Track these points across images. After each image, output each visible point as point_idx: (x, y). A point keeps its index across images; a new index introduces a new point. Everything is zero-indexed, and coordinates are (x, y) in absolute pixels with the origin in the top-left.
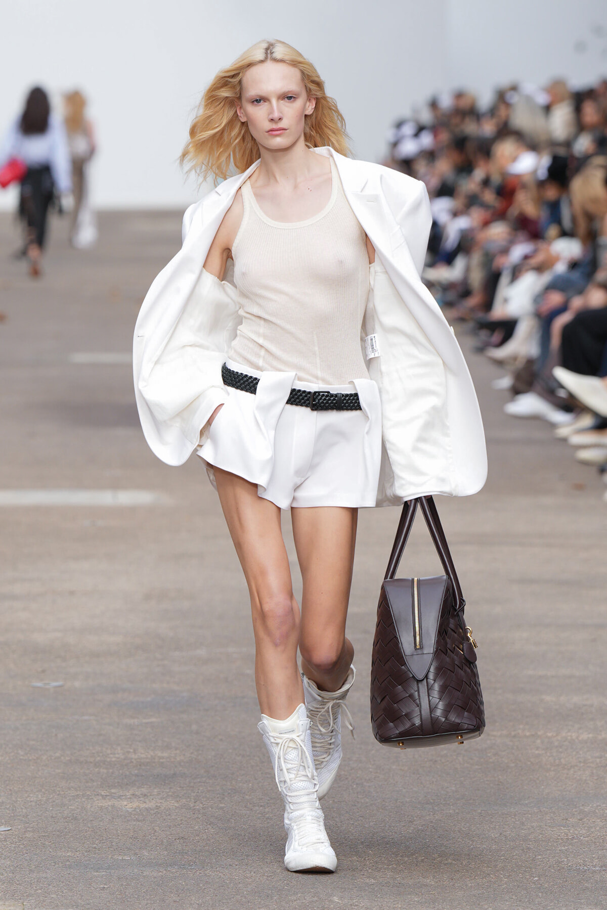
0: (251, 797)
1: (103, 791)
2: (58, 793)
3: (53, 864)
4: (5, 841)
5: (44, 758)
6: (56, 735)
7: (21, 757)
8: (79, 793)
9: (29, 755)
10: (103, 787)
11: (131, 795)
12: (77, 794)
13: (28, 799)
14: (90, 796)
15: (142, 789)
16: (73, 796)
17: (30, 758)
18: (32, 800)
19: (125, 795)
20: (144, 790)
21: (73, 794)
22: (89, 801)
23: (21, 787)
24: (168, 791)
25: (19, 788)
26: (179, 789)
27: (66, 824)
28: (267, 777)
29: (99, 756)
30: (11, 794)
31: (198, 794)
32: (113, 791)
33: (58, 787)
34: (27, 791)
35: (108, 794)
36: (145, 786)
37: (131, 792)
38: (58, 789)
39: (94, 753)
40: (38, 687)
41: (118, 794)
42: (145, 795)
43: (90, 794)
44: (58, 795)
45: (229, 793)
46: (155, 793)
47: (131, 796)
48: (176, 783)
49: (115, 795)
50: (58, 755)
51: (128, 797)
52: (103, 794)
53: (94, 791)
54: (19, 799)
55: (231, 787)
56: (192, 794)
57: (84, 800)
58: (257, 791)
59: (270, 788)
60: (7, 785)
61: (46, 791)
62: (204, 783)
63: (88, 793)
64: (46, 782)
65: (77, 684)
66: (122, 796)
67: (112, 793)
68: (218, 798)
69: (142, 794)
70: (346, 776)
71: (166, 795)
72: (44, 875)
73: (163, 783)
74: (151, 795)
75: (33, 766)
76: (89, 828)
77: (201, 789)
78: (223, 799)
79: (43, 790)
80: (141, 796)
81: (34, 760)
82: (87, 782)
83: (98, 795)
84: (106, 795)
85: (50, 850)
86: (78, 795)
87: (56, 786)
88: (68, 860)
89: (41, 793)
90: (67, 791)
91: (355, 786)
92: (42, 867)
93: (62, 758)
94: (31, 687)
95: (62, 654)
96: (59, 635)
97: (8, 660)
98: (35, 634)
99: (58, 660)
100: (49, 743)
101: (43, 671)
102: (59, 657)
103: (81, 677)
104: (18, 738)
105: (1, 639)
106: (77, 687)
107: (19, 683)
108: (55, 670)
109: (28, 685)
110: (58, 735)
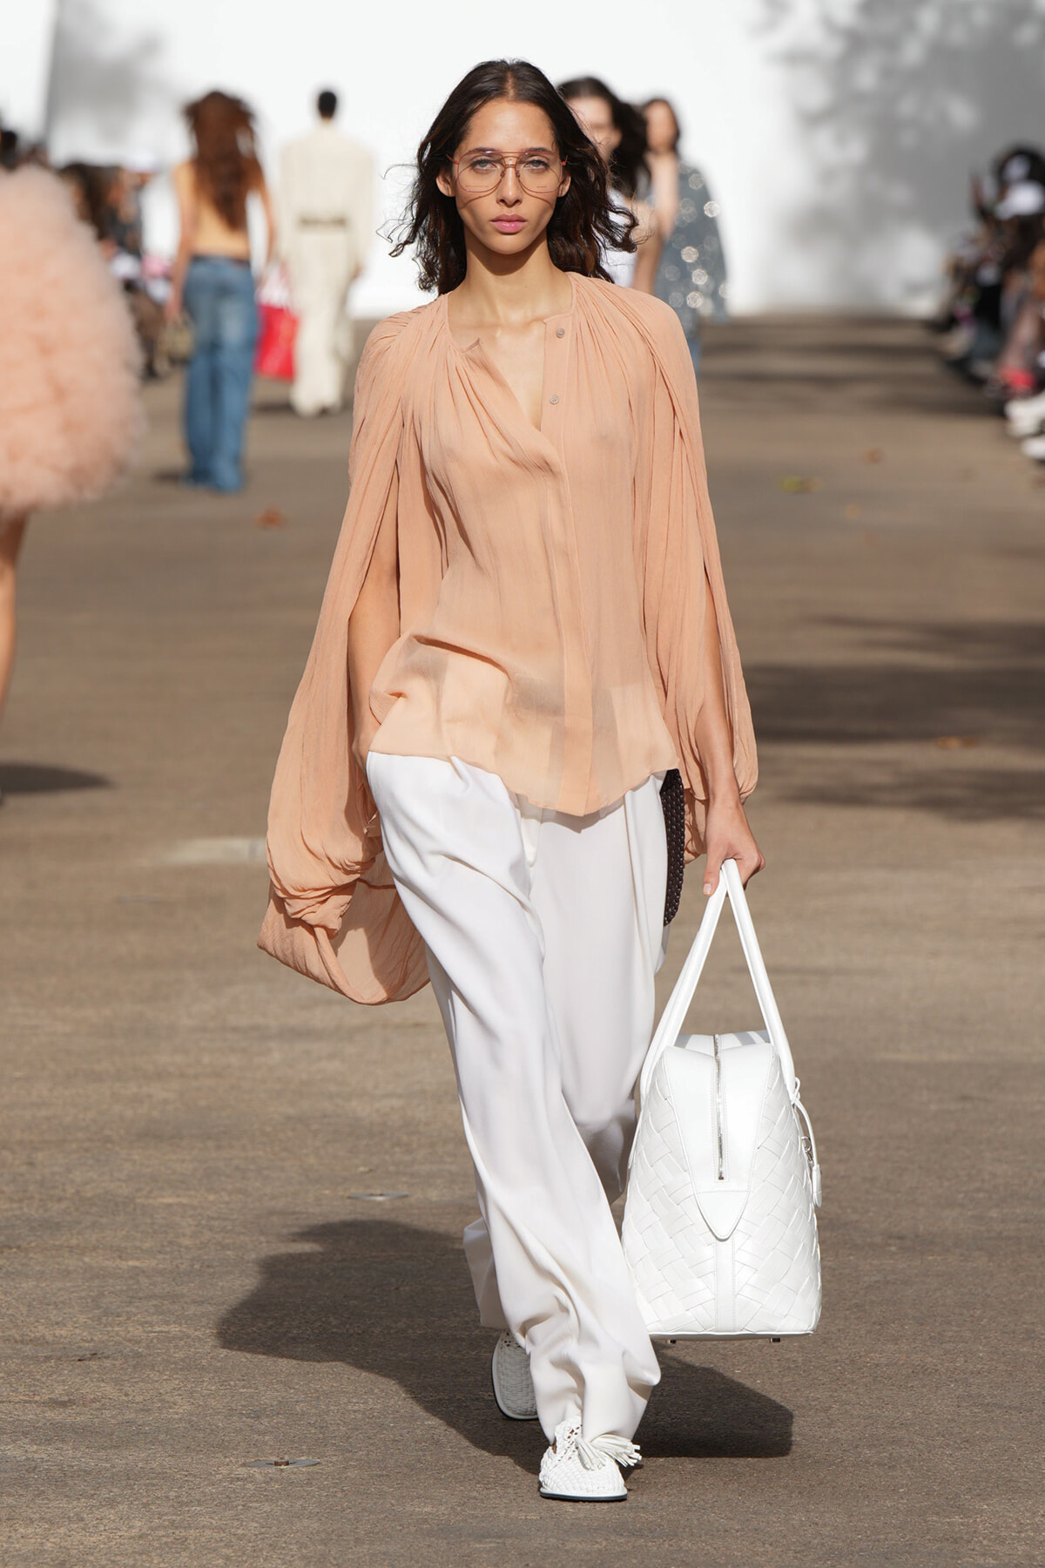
1: (487, 1392)
3: (399, 1528)
4: (309, 1484)
5: (377, 1330)
6: (397, 1289)
7: (334, 1330)
8: (442, 1395)
9: (348, 1326)
12: (438, 1397)
13: (350, 1407)
14: (463, 1401)
16: (431, 1401)
17: (351, 1331)
18: (356, 1408)
22: (461, 1410)
23: (335, 1383)
25: (333, 1385)
27: (420, 1453)
30: (318, 1397)
31: (661, 1398)
34: (348, 1392)
39: (467, 1323)
43: (463, 1398)
45: (719, 1397)
50: (401, 1325)
53: (469, 1392)
54: (332, 1408)
55: (722, 1386)
57: (452, 1409)
60: (309, 1382)
61: (383, 1391)
63: (457, 1397)
65: (434, 1195)
72: (383, 1548)
75: (356, 1345)
76: (462, 1459)
77: (667, 1388)
79: (376, 1391)
81: (358, 1334)
82: (457, 1375)
83: (477, 1399)
85: (393, 1501)
86: (440, 1400)
88: (425, 1521)
90: (420, 1394)
92: (378, 1533)
93: (410, 1331)
94: (348, 1201)
95: (405, 1138)
96: (396, 1103)
97: (305, 1151)
98: (354, 1103)
99: (397, 1149)
100: (385, 1304)
101: (371, 1171)
102: (398, 1144)
103: (439, 1181)
104: (327, 1294)
105: (291, 1111)
106: (434, 1199)
107: (327, 1192)
108: (392, 1168)
109: (342, 1197)
110: (401, 1289)
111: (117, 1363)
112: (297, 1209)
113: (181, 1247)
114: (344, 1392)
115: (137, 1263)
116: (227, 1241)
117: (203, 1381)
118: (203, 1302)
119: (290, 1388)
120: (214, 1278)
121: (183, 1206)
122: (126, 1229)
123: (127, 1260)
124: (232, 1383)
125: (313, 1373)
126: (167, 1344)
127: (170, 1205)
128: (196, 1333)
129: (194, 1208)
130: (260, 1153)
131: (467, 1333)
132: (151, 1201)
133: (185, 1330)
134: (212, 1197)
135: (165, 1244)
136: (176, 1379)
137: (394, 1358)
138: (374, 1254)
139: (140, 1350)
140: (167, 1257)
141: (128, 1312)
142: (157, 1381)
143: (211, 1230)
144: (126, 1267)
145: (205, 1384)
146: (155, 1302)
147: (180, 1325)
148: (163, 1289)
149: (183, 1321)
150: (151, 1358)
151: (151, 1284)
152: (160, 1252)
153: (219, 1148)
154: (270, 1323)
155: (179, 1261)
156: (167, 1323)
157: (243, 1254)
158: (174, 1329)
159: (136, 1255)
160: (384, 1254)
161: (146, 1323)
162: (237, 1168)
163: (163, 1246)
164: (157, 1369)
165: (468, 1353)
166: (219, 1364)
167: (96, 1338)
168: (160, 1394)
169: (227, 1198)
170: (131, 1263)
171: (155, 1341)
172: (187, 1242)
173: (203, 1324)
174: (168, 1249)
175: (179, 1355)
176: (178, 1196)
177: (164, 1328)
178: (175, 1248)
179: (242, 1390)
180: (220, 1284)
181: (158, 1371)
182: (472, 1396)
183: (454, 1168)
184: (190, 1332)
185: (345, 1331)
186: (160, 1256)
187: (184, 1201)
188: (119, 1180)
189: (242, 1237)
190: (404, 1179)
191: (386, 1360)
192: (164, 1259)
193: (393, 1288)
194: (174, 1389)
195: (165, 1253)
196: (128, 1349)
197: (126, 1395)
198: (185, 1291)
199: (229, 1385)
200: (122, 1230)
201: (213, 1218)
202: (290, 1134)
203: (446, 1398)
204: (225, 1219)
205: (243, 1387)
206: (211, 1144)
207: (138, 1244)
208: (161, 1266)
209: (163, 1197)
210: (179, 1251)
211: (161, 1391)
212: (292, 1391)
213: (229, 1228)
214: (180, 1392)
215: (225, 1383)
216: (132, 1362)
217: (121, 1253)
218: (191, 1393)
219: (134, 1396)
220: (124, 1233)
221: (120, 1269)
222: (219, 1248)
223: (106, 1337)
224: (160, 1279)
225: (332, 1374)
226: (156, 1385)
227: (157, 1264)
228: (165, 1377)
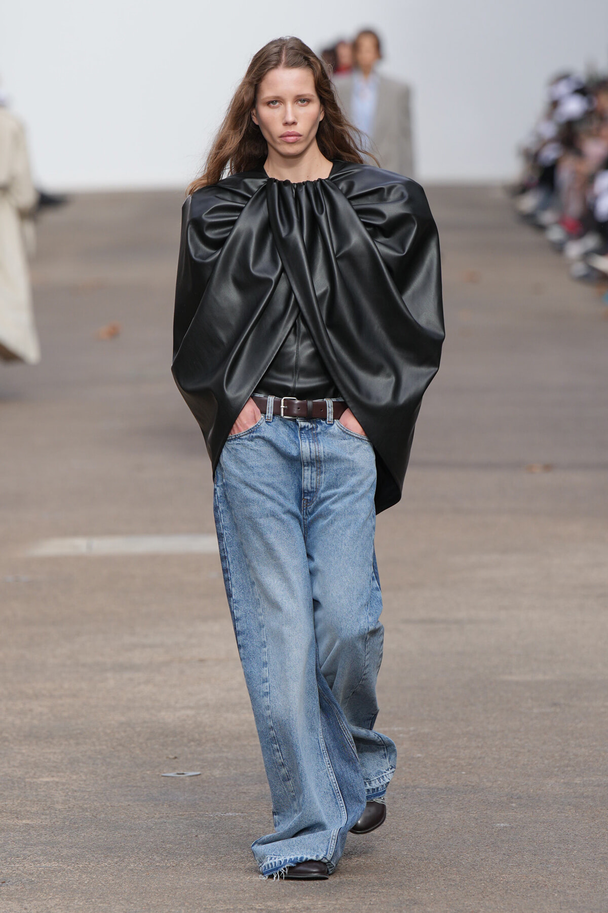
0: (433, 910)
1: (258, 904)
2: (204, 907)
6: (197, 836)
7: (158, 864)
8: (228, 907)
10: (257, 899)
11: (291, 908)
12: (226, 908)
14: (243, 910)
15: (304, 901)
17: (168, 865)
19: (284, 909)
20: (307, 902)
21: (222, 909)
23: (159, 900)
24: (334, 902)
25: (158, 901)
26: (347, 900)
28: (451, 885)
29: (250, 861)
30: (149, 909)
31: (370, 906)
32: (270, 903)
33: (203, 899)
34: (168, 905)
35: (263, 907)
36: (307, 897)
37: (291, 905)
38: (205, 902)
40: (173, 777)
41: (275, 907)
42: (308, 909)
43: (242, 908)
44: (205, 909)
45: (407, 905)
46: (320, 906)
47: (292, 910)
48: (343, 894)
49: (272, 909)
51: (288, 911)
52: (257, 907)
53: (247, 904)
55: (408, 897)
56: (364, 907)
58: (441, 902)
59: (455, 899)
60: (143, 899)
61: (190, 904)
62: (377, 892)
63: (239, 907)
64: (189, 894)
65: (217, 773)
66: (281, 909)
67: (269, 906)
68: (394, 911)
69: (304, 908)
70: (545, 882)
71: (333, 908)
73: (328, 894)
74: (314, 908)
75: (172, 874)
77: (374, 900)
78: (401, 911)
79: (186, 904)
80: (303, 909)
81: (173, 866)
82: (238, 893)
84: (261, 909)
86: (228, 909)
87: (201, 899)
89: (184, 908)
90: (214, 905)
91: (556, 895)
94: (163, 778)
95: (197, 736)
96: (190, 712)
97: (133, 745)
98: (163, 713)
99: (192, 743)
100: (189, 846)
101: (176, 758)
102: (193, 740)
103: (220, 764)
104: (152, 840)
105: (123, 719)
106: (217, 776)
107: (148, 772)
108: (189, 756)
109: (159, 775)
110: (199, 836)
111: (19, 888)
112: (129, 784)
113: (56, 810)
114: (165, 905)
115: (28, 822)
116: (85, 806)
117: (75, 899)
118: (72, 847)
119: (131, 903)
120: (78, 831)
121: (57, 782)
122: (20, 799)
123: (21, 820)
124: (93, 900)
125: (145, 893)
126: (50, 875)
127: (47, 783)
128: (69, 868)
129: (63, 784)
130: (104, 747)
131: (243, 865)
132: (35, 780)
133: (61, 865)
134: (74, 777)
135: (45, 808)
136: (57, 898)
137: (197, 882)
138: (181, 813)
139: (33, 879)
140: (48, 817)
141: (24, 855)
142: (45, 900)
143: (75, 799)
144: (21, 824)
145: (76, 901)
146: (40, 847)
147: (58, 862)
148: (46, 838)
149: (60, 860)
150: (40, 884)
151: (38, 835)
152: (43, 814)
153: (77, 744)
154: (116, 860)
155: (55, 819)
156: (50, 861)
157: (97, 814)
158: (54, 865)
159: (27, 816)
160: (187, 813)
161: (36, 861)
162: (90, 757)
163: (44, 809)
164: (44, 891)
165: (244, 878)
166: (84, 888)
167: (4, 872)
168: (47, 908)
169: (84, 778)
170: (24, 822)
171: (42, 873)
172: (59, 807)
173: (73, 861)
174: (48, 812)
175: (59, 882)
176: (53, 777)
177: (49, 865)
178: (52, 811)
179: (100, 905)
180: (83, 835)
181: (45, 893)
182: (249, 907)
183: (230, 755)
184: (65, 866)
185: (164, 865)
186: (43, 817)
187: (57, 780)
188: (14, 766)
189: (95, 803)
190: (198, 763)
191: (192, 883)
192: (46, 819)
193: (194, 836)
194: (56, 905)
195: (46, 815)
196: (25, 879)
197: (26, 909)
198: (60, 840)
199: (92, 901)
200: (18, 800)
201: (76, 791)
202: (123, 734)
203: (232, 908)
204: (83, 792)
205: (101, 902)
206: (72, 742)
207: (28, 809)
208: (44, 823)
209: (43, 777)
210: (55, 813)
211: (48, 906)
212: (132, 905)
213: (86, 797)
214: (60, 907)
215: (90, 900)
216: (28, 887)
217: (17, 815)
218: (68, 907)
219: (31, 910)
220: (19, 801)
221: (18, 825)
222: (81, 811)
223: (11, 871)
224: (43, 832)
225: (157, 893)
226: (45, 902)
227: (41, 822)
228: (50, 897)
